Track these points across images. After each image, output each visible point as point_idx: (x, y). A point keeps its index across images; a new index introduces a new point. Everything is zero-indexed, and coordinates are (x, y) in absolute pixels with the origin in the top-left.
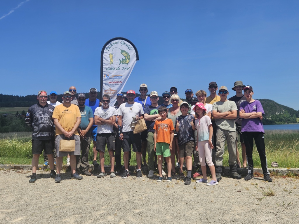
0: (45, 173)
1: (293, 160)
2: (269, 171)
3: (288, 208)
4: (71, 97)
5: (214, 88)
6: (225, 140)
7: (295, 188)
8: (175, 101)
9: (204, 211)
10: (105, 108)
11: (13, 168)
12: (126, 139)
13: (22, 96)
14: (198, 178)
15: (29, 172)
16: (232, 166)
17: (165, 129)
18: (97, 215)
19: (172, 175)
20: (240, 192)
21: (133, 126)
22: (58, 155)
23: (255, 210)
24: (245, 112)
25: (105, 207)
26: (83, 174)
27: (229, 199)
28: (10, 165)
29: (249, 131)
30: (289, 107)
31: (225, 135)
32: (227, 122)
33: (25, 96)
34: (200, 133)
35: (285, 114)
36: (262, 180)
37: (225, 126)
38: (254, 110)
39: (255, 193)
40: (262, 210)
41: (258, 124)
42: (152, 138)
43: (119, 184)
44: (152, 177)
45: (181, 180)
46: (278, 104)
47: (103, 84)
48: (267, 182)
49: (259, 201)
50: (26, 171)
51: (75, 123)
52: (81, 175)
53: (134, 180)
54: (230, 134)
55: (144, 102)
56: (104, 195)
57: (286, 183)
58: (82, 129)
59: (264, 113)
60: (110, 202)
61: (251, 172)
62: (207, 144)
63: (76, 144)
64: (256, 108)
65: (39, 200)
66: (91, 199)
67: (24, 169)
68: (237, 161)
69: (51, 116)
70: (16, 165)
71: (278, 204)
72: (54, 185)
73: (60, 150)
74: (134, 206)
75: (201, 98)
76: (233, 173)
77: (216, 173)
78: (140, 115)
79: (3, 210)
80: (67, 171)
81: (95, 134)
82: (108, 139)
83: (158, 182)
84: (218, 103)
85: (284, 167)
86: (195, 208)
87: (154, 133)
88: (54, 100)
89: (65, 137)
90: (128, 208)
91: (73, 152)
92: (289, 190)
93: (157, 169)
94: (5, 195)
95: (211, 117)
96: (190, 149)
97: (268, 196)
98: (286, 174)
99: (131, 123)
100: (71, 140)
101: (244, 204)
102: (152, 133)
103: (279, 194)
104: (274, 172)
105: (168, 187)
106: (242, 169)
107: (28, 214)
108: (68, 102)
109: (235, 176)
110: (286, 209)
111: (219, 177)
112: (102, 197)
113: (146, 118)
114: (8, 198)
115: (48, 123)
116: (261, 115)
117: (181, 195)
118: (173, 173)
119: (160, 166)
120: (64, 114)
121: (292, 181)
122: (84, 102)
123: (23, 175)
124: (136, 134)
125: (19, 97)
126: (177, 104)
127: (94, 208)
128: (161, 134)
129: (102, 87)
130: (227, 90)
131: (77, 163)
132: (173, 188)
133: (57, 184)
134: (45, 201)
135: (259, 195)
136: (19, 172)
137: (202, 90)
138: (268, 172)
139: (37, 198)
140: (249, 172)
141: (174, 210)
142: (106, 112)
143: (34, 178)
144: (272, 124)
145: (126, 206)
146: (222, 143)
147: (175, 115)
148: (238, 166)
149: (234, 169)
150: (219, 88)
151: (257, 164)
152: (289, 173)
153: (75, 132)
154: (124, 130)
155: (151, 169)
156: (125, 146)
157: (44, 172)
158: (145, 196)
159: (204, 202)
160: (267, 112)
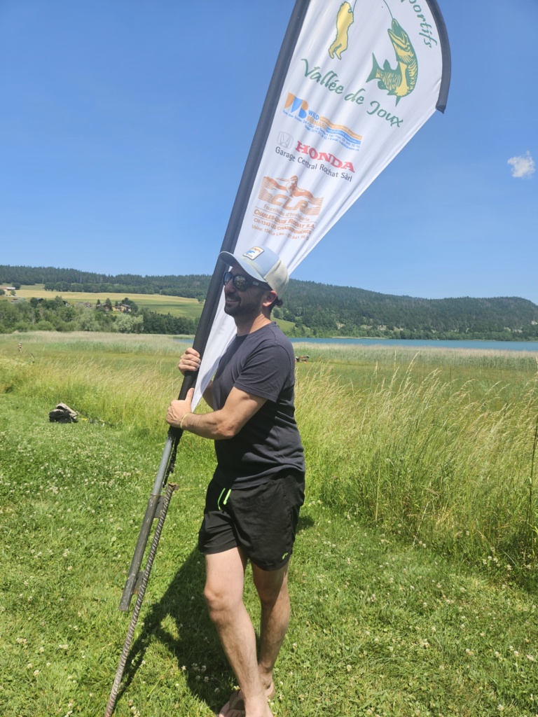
160: (516, 319)
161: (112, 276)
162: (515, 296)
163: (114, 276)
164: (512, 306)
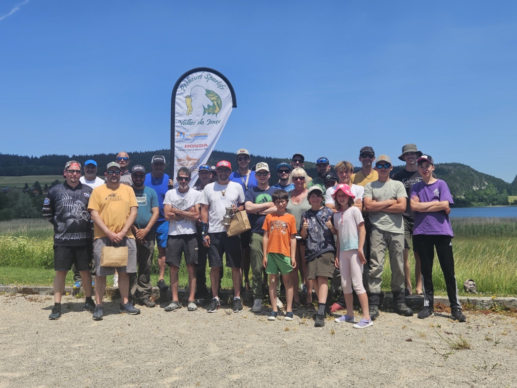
0: (76, 302)
1: (502, 276)
2: (461, 301)
3: (493, 373)
4: (119, 173)
6: (385, 249)
7: (505, 333)
8: (299, 180)
9: (349, 378)
10: (183, 191)
11: (20, 292)
12: (215, 245)
13: (34, 157)
14: (338, 313)
15: (49, 299)
16: (396, 293)
17: (282, 231)
18: (166, 383)
19: (293, 307)
20: (411, 341)
21: (226, 224)
23: (437, 377)
24: (420, 202)
25: (180, 368)
27: (391, 354)
28: (15, 286)
29: (427, 234)
30: (496, 177)
31: (385, 240)
32: (389, 218)
34: (343, 237)
35: (489, 190)
36: (448, 317)
37: (385, 224)
38: (436, 198)
39: (437, 343)
40: (448, 377)
41: (442, 222)
42: (260, 244)
43: (203, 324)
44: (259, 311)
45: (309, 318)
46: (476, 172)
47: (176, 148)
48: (457, 322)
49: (443, 359)
50: (43, 298)
51: (127, 217)
53: (228, 316)
54: (394, 238)
55: (245, 180)
56: (178, 346)
57: (490, 324)
58: (139, 227)
59: (453, 203)
60: (189, 359)
61: (429, 303)
62: (355, 256)
63: (129, 254)
64: (438, 193)
65: (66, 355)
66: (155, 354)
67: (39, 294)
68: (406, 284)
69: (87, 205)
70: (25, 286)
71: (476, 366)
72: (92, 326)
73: (102, 265)
74: (229, 368)
75: (345, 175)
76: (399, 304)
77: (369, 305)
78: (239, 204)
79: (6, 374)
80: (113, 298)
81: (161, 234)
83: (270, 320)
84: (374, 185)
85: (486, 295)
86: (334, 373)
87: (262, 234)
88: (91, 175)
89: (110, 242)
90: (219, 370)
91: (125, 267)
92: (495, 338)
94: (9, 344)
95: (361, 208)
96: (328, 265)
97: (458, 349)
98: (490, 307)
99: (223, 219)
100: (121, 248)
101: (417, 365)
102: (258, 235)
103: (478, 345)
104: (469, 303)
105: (287, 330)
106: (414, 297)
107: (48, 382)
108: (115, 181)
109: (402, 310)
110: (489, 374)
111: (375, 312)
112: (173, 349)
113: (248, 208)
114: (14, 351)
115: (81, 218)
116: (448, 207)
117: (309, 346)
118: (295, 304)
119: (272, 292)
120: (109, 203)
121: (499, 321)
122: (143, 180)
123: (38, 306)
124: (231, 237)
125: (29, 158)
126: (302, 184)
127: (161, 372)
128: (275, 239)
129: (174, 154)
131: (131, 284)
132: (295, 331)
133: (96, 322)
134: (76, 356)
135: (443, 349)
136: (31, 300)
137: (345, 161)
138: (458, 305)
139: (64, 351)
140: (426, 303)
141: (297, 375)
142: (183, 198)
143: (57, 311)
144: (466, 207)
145: (215, 368)
146: (380, 253)
147: (300, 203)
148: (407, 293)
149: (400, 299)
151: (440, 288)
152: (495, 305)
153: (127, 233)
154: (211, 230)
155: (258, 297)
156: (213, 257)
157: (74, 300)
158: (248, 348)
159: (349, 360)
160: (458, 185)
161: (36, 158)
162: (454, 162)
163: (39, 157)
164: (453, 172)
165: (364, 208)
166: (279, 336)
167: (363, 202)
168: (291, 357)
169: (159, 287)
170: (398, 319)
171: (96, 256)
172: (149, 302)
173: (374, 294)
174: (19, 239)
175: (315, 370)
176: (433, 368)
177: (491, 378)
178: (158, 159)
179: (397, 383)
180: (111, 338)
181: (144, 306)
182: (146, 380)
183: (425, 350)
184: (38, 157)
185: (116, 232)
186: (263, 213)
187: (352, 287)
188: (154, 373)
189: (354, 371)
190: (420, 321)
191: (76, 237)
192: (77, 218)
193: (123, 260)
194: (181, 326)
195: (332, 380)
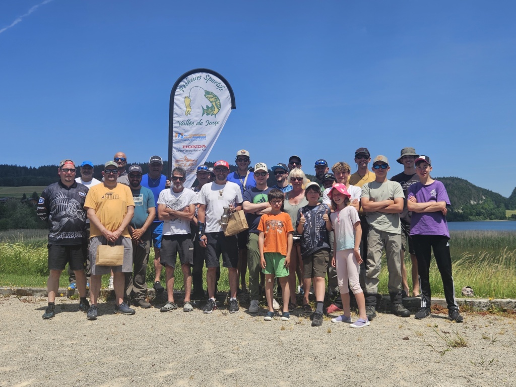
0: (71, 303)
1: (499, 283)
2: (458, 302)
3: (490, 368)
4: (117, 172)
5: (363, 159)
6: (381, 249)
7: (502, 333)
8: (297, 181)
9: (345, 373)
10: (177, 191)
11: (14, 294)
12: (212, 245)
13: (32, 168)
14: (335, 314)
15: (43, 300)
16: (393, 294)
17: (278, 230)
18: (159, 377)
19: (290, 308)
20: (408, 339)
21: (224, 224)
22: (93, 271)
23: (433, 371)
24: (417, 202)
25: (174, 363)
26: (137, 304)
27: (388, 351)
28: (10, 288)
29: (424, 234)
30: (493, 191)
31: (382, 240)
32: (386, 218)
33: (37, 168)
34: (339, 236)
35: (486, 204)
36: (445, 318)
37: (382, 224)
38: (433, 199)
39: (434, 341)
40: (445, 372)
41: (439, 222)
42: (256, 244)
43: (199, 324)
44: (254, 311)
45: (306, 318)
46: (474, 186)
47: (173, 149)
48: (454, 323)
49: (439, 356)
50: (37, 299)
51: (124, 216)
52: (132, 307)
53: (224, 316)
54: (391, 238)
55: (244, 181)
56: (173, 344)
57: (487, 324)
58: (136, 227)
59: (450, 204)
60: (183, 355)
61: (426, 304)
62: (351, 255)
63: (125, 254)
64: (435, 194)
65: (58, 351)
66: (149, 350)
67: (33, 296)
68: (403, 286)
69: (82, 204)
70: (20, 288)
71: (473, 362)
72: (86, 325)
73: (97, 264)
74: (224, 363)
75: (341, 175)
76: (396, 305)
77: (366, 305)
78: (237, 204)
80: (108, 300)
81: (158, 235)
82: (181, 244)
83: (266, 320)
84: (371, 185)
85: (484, 297)
86: (330, 368)
87: (258, 235)
88: (87, 176)
89: (106, 241)
90: (214, 366)
91: (120, 267)
92: (491, 337)
93: (264, 297)
95: (358, 208)
96: (322, 265)
97: (455, 346)
98: (487, 308)
99: (220, 219)
101: (414, 361)
102: (255, 235)
103: (475, 343)
104: (466, 305)
105: (283, 329)
106: (411, 299)
107: (39, 376)
108: (113, 179)
109: (399, 312)
110: (486, 370)
111: (372, 312)
112: (168, 346)
113: (246, 208)
114: (6, 347)
115: (76, 216)
116: (444, 207)
117: (305, 343)
118: (292, 305)
119: (268, 292)
120: (106, 201)
121: (496, 322)
122: (139, 180)
123: (32, 307)
124: (229, 237)
125: (27, 168)
126: (300, 184)
127: (154, 366)
128: (272, 238)
129: (172, 154)
130: (386, 162)
132: (291, 330)
133: (90, 322)
134: (69, 353)
135: (441, 345)
136: (25, 301)
137: (342, 162)
138: (456, 306)
139: (56, 347)
140: (424, 304)
141: (293, 370)
142: (177, 198)
143: (51, 311)
144: (464, 221)
145: (210, 363)
146: (377, 253)
147: (297, 204)
148: (404, 294)
149: (396, 300)
150: (374, 159)
151: (437, 291)
152: (492, 306)
153: (123, 232)
154: (208, 230)
155: (254, 298)
156: (210, 257)
157: (69, 302)
158: (243, 345)
159: (345, 356)
162: (452, 176)
165: (361, 207)
166: (275, 335)
167: (360, 202)
168: (287, 353)
169: (155, 288)
170: (396, 320)
171: (91, 255)
172: (144, 303)
173: (371, 295)
174: (15, 246)
175: (311, 365)
176: (430, 364)
177: (488, 373)
178: (156, 159)
179: (394, 377)
180: (105, 336)
181: (139, 307)
182: (138, 374)
183: (422, 347)
184: (37, 167)
185: (112, 231)
186: (261, 213)
187: (349, 286)
188: (147, 367)
189: (350, 366)
190: (417, 322)
191: (71, 236)
192: (71, 217)
193: (118, 259)
194: (176, 325)
195: (328, 374)
